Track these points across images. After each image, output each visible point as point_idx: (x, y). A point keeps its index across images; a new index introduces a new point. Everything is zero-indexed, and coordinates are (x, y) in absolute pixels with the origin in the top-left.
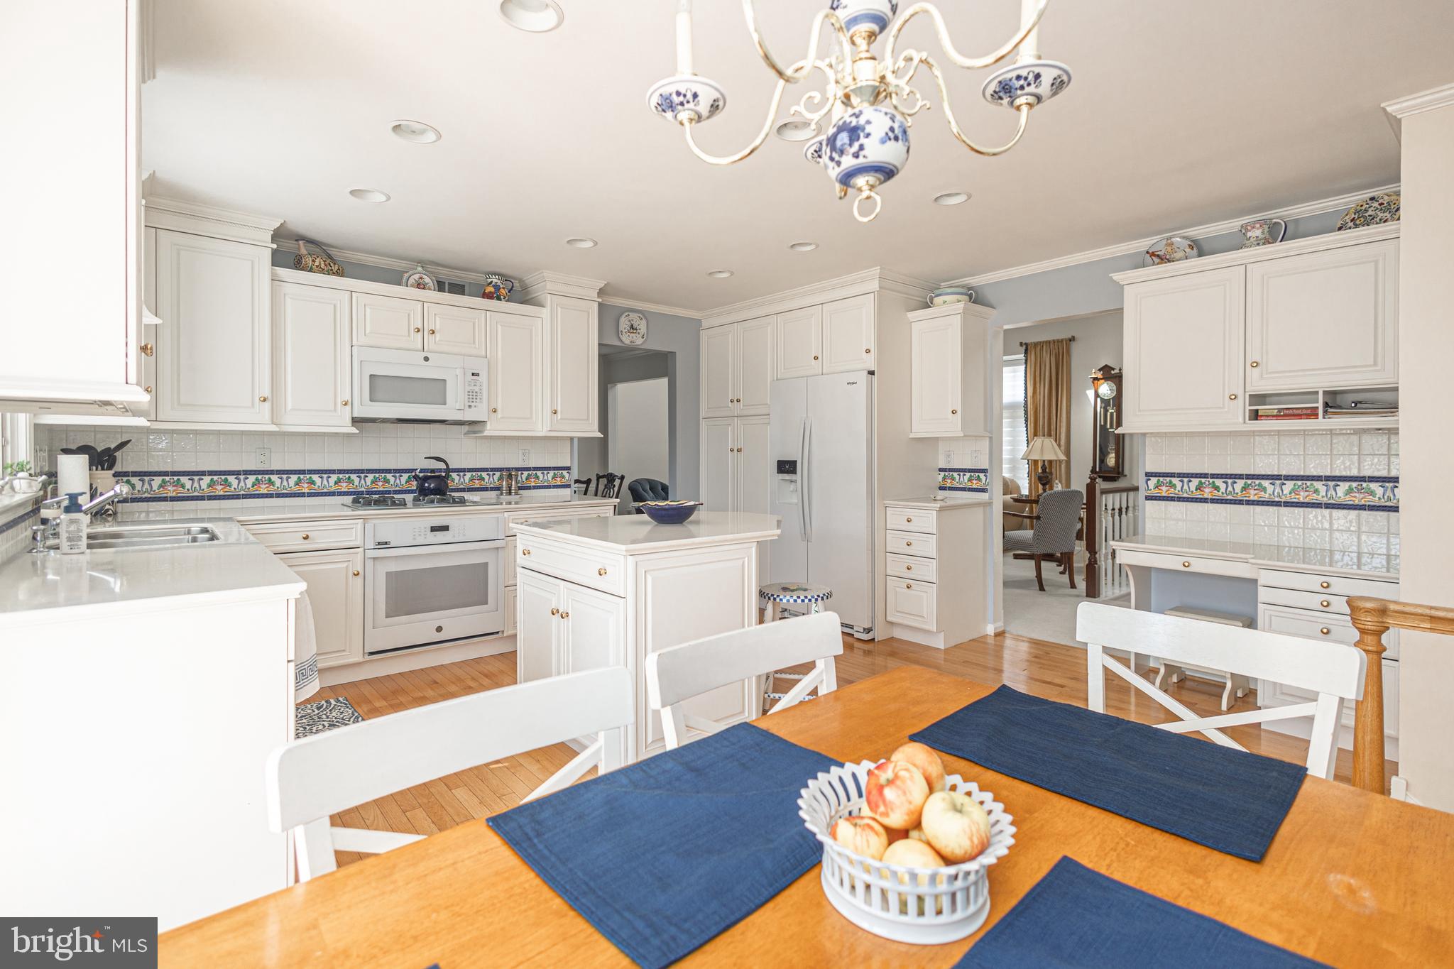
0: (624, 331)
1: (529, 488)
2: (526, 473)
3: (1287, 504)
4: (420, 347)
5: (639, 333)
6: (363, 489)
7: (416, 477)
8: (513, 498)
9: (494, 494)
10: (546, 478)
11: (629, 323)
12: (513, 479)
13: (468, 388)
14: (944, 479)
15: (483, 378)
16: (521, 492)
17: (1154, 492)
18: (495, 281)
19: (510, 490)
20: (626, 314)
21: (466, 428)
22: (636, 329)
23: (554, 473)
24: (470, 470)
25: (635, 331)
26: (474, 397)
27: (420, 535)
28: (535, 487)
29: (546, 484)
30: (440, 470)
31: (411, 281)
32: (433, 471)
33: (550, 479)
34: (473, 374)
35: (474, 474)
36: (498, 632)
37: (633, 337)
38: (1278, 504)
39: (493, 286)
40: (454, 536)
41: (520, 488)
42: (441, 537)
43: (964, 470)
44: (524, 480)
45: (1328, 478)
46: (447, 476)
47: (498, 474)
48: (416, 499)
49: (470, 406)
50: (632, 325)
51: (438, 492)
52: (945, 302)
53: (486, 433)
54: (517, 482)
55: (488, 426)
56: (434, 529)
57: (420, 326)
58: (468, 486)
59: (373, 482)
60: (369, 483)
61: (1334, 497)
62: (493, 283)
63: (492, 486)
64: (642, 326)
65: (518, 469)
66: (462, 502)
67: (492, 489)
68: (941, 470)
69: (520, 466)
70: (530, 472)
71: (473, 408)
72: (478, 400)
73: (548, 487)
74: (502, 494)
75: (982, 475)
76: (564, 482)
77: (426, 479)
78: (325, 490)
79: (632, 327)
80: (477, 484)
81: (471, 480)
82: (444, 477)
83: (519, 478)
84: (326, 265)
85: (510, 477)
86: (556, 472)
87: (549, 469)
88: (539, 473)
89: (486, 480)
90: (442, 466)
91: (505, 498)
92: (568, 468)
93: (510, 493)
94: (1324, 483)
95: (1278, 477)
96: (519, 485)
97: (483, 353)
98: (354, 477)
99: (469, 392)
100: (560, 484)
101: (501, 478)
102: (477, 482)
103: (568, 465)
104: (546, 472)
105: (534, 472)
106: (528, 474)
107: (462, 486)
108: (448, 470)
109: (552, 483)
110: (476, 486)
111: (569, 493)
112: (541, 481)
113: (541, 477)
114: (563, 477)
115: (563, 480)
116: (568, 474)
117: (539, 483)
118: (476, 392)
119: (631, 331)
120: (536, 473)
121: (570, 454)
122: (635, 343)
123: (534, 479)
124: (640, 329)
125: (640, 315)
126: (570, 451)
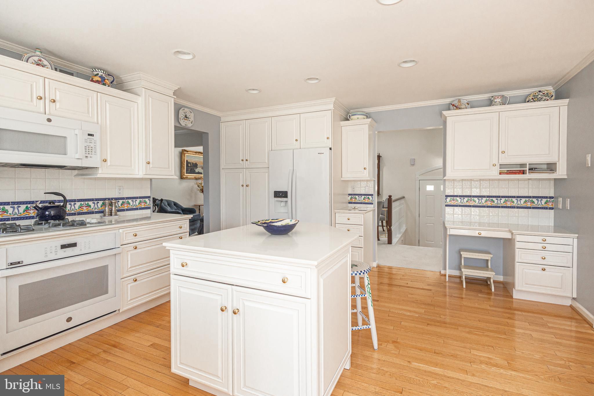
0: (181, 118)
1: (123, 210)
2: (121, 201)
3: (503, 207)
4: (42, 110)
5: (189, 120)
7: (36, 208)
8: (114, 218)
9: (98, 216)
10: (134, 203)
11: (184, 114)
12: (114, 206)
13: (86, 144)
14: (351, 198)
15: (97, 137)
16: (118, 213)
17: (449, 203)
18: (100, 74)
19: (111, 212)
20: (183, 108)
21: (76, 172)
23: (140, 201)
24: (79, 200)
25: (187, 119)
26: (90, 151)
27: (51, 252)
28: (127, 210)
29: (135, 207)
30: (59, 201)
31: (31, 60)
32: (53, 202)
33: (137, 204)
34: (89, 135)
35: (82, 203)
36: (115, 311)
37: (186, 122)
38: (499, 207)
39: (100, 77)
40: (81, 250)
41: (119, 211)
42: (69, 251)
43: (361, 195)
44: (120, 205)
45: (518, 197)
46: (65, 206)
47: (101, 203)
48: (37, 224)
49: (87, 157)
50: (186, 115)
51: (58, 217)
52: (358, 118)
53: (99, 176)
54: (116, 207)
55: (100, 171)
56: (63, 247)
57: (42, 95)
58: (78, 211)
61: (520, 204)
62: (99, 75)
63: (96, 210)
64: (191, 116)
65: (117, 199)
66: (82, 224)
67: (97, 212)
68: (349, 195)
69: (116, 197)
70: (124, 201)
71: (89, 158)
72: (93, 153)
73: (136, 209)
74: (105, 215)
75: (370, 197)
76: (147, 205)
77: (46, 208)
79: (186, 116)
80: (85, 210)
81: (80, 207)
82: (63, 206)
83: (117, 205)
85: (111, 204)
87: (137, 198)
88: (130, 201)
89: (92, 207)
90: (61, 198)
91: (107, 218)
92: (148, 197)
93: (111, 215)
94: (516, 199)
95: (499, 197)
96: (117, 209)
97: (96, 121)
99: (86, 147)
100: (143, 207)
101: (104, 205)
102: (85, 208)
103: (149, 195)
104: (134, 200)
105: (127, 200)
106: (123, 202)
107: (73, 212)
108: (65, 201)
109: (139, 207)
111: (150, 212)
112: (132, 206)
113: (131, 203)
114: (146, 203)
115: (146, 204)
116: (149, 201)
117: (130, 207)
118: (91, 147)
119: (186, 118)
120: (128, 201)
121: (150, 189)
122: (188, 126)
123: (127, 205)
124: (190, 118)
125: (190, 110)
126: (150, 187)
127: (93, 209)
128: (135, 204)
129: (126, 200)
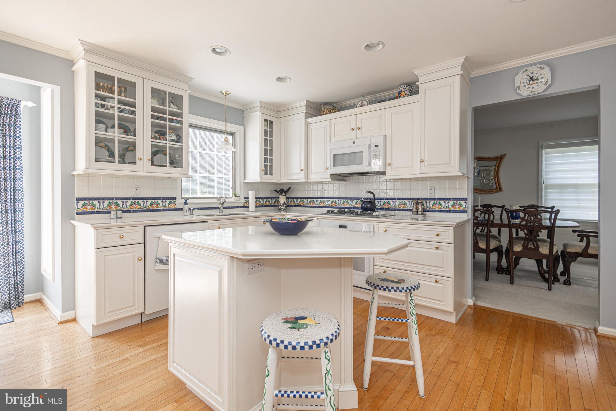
0: (522, 85)
1: (434, 211)
2: (432, 202)
5: (541, 82)
6: (352, 207)
8: (420, 216)
12: (420, 205)
13: (373, 154)
15: (381, 147)
20: (523, 70)
22: (537, 79)
23: (453, 202)
25: (536, 82)
28: (438, 211)
29: (447, 209)
31: (358, 105)
33: (450, 206)
34: (376, 146)
37: (533, 88)
41: (425, 211)
44: (431, 206)
46: (374, 202)
55: (387, 174)
57: (354, 127)
59: (356, 203)
60: (354, 204)
64: (545, 75)
65: (426, 199)
70: (436, 201)
73: (449, 211)
74: (413, 214)
76: (463, 209)
78: (340, 206)
79: (532, 79)
83: (428, 205)
84: (328, 111)
85: (417, 203)
86: (455, 202)
87: (449, 199)
88: (442, 202)
89: (408, 205)
91: (414, 216)
92: (465, 199)
93: (417, 213)
97: (384, 133)
98: (349, 201)
99: (373, 156)
100: (458, 209)
102: (402, 205)
103: (466, 196)
104: (447, 201)
106: (434, 203)
108: (375, 199)
109: (452, 209)
110: (401, 208)
111: (466, 217)
112: (443, 207)
113: (443, 204)
114: (461, 205)
115: (461, 207)
116: (465, 203)
117: (442, 208)
118: (377, 156)
119: (531, 82)
120: (440, 202)
121: (467, 190)
122: (536, 92)
123: (438, 206)
124: (542, 78)
125: (539, 66)
126: (467, 187)
127: (409, 207)
128: (447, 205)
129: (437, 201)
